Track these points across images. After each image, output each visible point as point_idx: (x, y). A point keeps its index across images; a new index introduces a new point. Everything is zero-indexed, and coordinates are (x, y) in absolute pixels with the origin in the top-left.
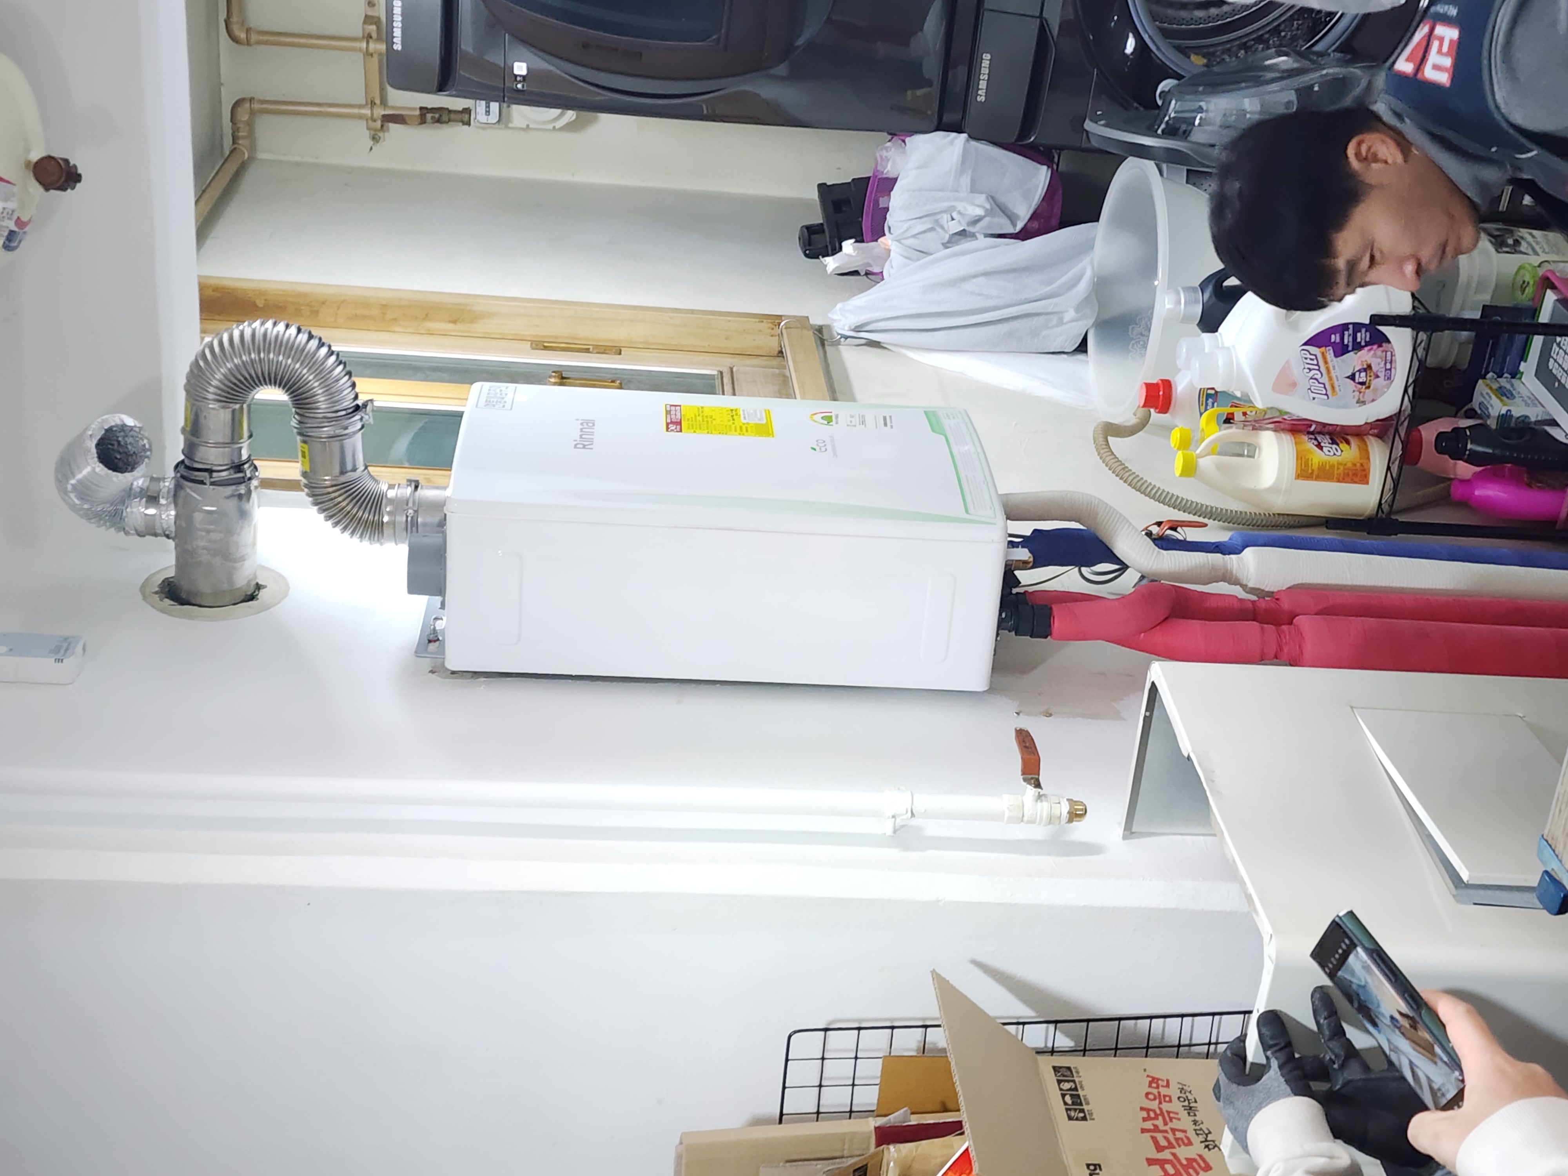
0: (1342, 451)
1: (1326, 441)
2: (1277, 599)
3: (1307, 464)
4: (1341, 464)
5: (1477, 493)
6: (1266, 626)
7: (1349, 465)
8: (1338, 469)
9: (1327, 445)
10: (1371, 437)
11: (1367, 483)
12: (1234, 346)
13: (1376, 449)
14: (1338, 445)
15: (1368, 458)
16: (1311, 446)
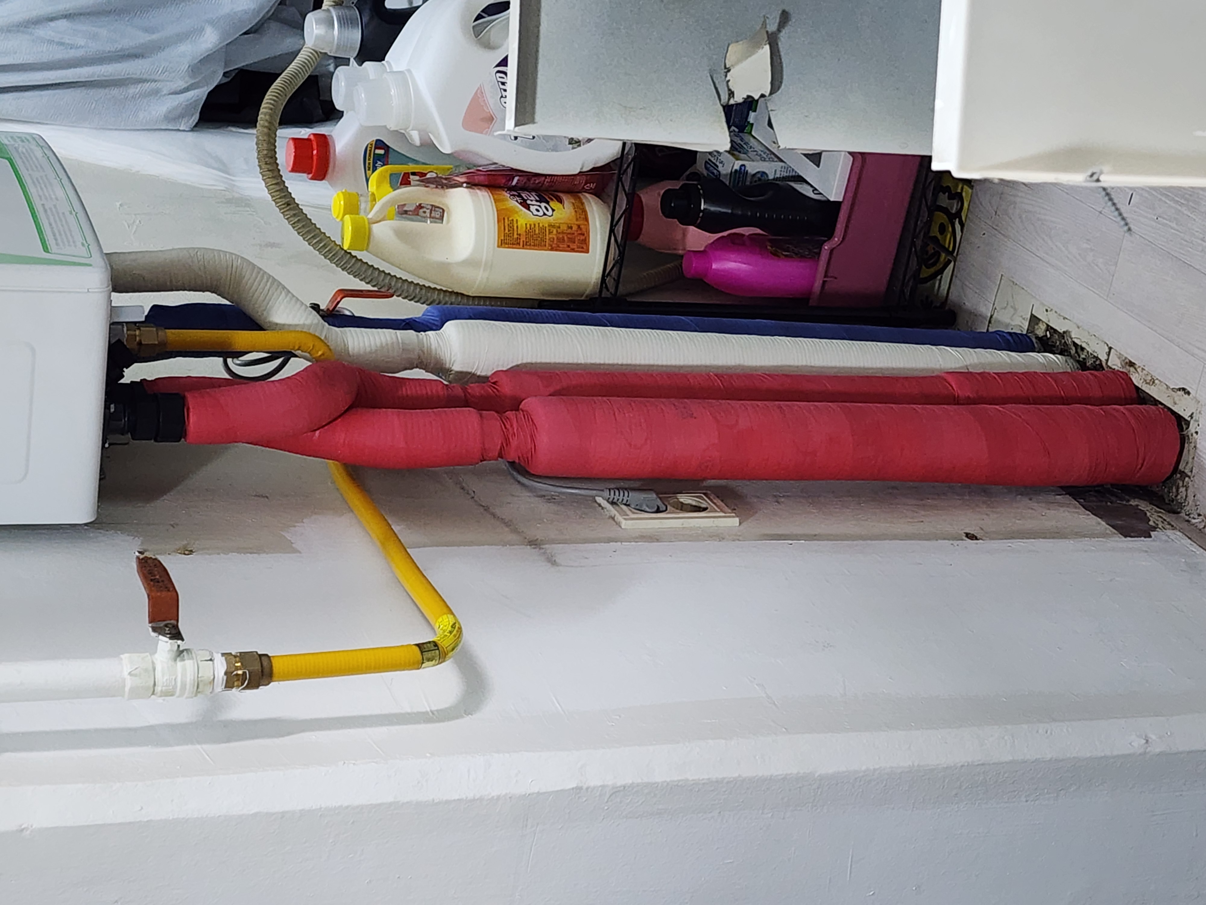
0: (553, 210)
1: (532, 198)
2: (494, 383)
3: (511, 227)
4: (553, 226)
5: (714, 266)
6: (484, 412)
7: (564, 227)
8: (550, 233)
9: (534, 203)
10: (587, 195)
11: (587, 251)
12: (409, 71)
13: (595, 208)
14: (548, 203)
15: (586, 219)
16: (513, 203)
